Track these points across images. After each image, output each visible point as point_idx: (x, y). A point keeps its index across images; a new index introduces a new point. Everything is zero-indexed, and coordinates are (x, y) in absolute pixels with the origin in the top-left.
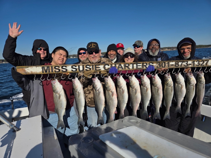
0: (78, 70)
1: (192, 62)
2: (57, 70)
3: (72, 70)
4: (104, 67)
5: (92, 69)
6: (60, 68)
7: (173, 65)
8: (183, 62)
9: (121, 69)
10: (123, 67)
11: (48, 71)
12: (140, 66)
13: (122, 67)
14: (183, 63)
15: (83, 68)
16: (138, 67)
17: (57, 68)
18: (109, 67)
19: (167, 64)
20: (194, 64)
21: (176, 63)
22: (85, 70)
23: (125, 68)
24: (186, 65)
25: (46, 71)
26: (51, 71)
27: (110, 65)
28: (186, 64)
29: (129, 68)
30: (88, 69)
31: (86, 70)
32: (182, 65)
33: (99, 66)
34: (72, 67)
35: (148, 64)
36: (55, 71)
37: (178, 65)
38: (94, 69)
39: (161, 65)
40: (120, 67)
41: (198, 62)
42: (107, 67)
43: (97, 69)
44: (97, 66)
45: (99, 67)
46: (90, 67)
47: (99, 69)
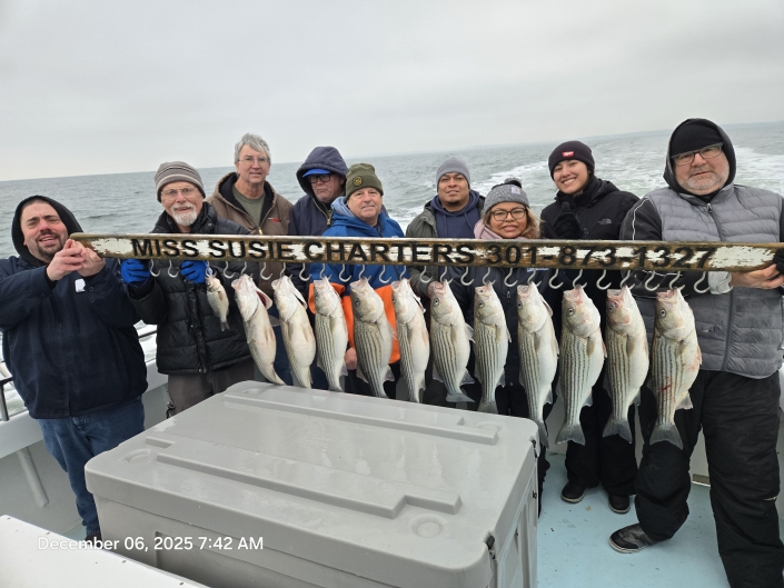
0: (228, 254)
1: (635, 253)
2: (172, 252)
3: (211, 253)
4: (306, 251)
5: (268, 255)
6: (179, 246)
7: (550, 257)
8: (594, 248)
9: (361, 259)
10: (368, 254)
11: (148, 252)
12: (426, 253)
13: (362, 254)
14: (595, 254)
15: (243, 249)
16: (420, 257)
17: (169, 243)
18: (322, 250)
19: (527, 251)
20: (643, 258)
21: (562, 251)
22: (247, 255)
23: (373, 258)
24: (606, 260)
25: (143, 253)
26: (155, 251)
27: (324, 247)
28: (607, 256)
29: (386, 259)
30: (258, 254)
31: (251, 255)
32: (592, 261)
33: (290, 247)
34: (211, 246)
35: (454, 250)
36: (166, 253)
37: (574, 259)
38: (276, 255)
39: (503, 255)
40: (356, 253)
41: (662, 252)
42: (314, 250)
43: (286, 255)
44: (284, 246)
45: (290, 251)
46: (263, 248)
47: (291, 254)
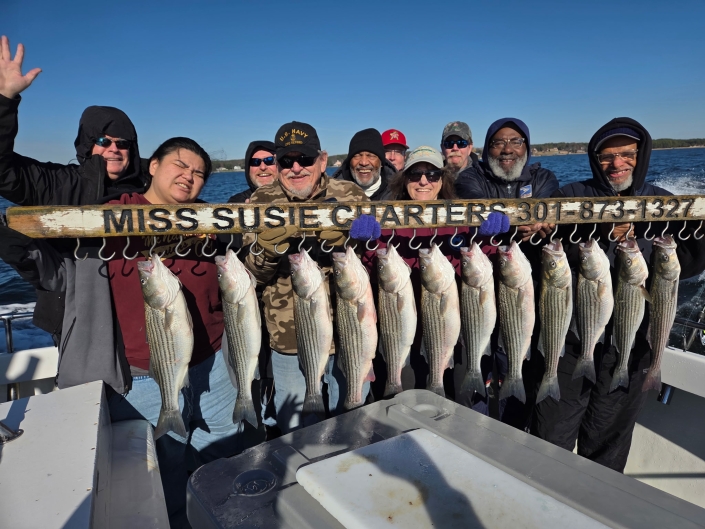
0: (237, 224)
1: (639, 205)
2: (161, 225)
3: (216, 225)
4: (334, 217)
6: (172, 217)
7: (572, 213)
8: (608, 203)
9: (393, 223)
10: (401, 217)
11: (126, 226)
12: (461, 213)
13: (395, 218)
14: (609, 208)
15: (257, 217)
16: (454, 218)
17: (158, 214)
18: (351, 215)
19: (553, 207)
21: (583, 207)
22: (262, 225)
23: (407, 221)
24: (617, 213)
25: (119, 228)
26: (136, 225)
27: (354, 210)
28: (617, 209)
29: (420, 221)
30: (276, 222)
31: (268, 224)
32: (605, 215)
33: (315, 212)
34: (216, 215)
35: (488, 208)
36: (152, 227)
37: (592, 213)
38: (297, 223)
39: (532, 211)
40: (390, 216)
41: (658, 204)
42: (343, 215)
43: (308, 222)
44: (307, 212)
45: (315, 217)
46: (282, 215)
47: (315, 221)
